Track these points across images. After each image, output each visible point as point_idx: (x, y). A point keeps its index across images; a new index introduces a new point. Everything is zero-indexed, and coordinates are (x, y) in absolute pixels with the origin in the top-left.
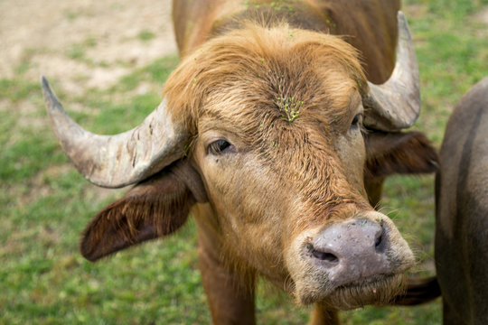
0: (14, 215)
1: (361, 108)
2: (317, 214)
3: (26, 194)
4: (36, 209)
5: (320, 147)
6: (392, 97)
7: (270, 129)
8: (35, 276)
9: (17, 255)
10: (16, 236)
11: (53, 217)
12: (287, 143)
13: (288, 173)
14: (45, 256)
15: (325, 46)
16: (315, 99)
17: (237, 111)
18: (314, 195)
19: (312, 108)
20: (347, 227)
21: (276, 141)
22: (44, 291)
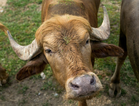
0: (21, 14)
1: (89, 38)
2: (73, 73)
3: (24, 10)
4: (26, 13)
5: (75, 52)
6: (101, 31)
7: (61, 46)
8: (26, 27)
9: (22, 23)
10: (22, 18)
11: (30, 14)
12: (66, 50)
13: (66, 60)
14: (28, 23)
15: (78, 21)
16: (74, 37)
17: (52, 42)
18: (72, 67)
19: (73, 40)
20: (82, 78)
21: (63, 50)
22: (28, 30)
